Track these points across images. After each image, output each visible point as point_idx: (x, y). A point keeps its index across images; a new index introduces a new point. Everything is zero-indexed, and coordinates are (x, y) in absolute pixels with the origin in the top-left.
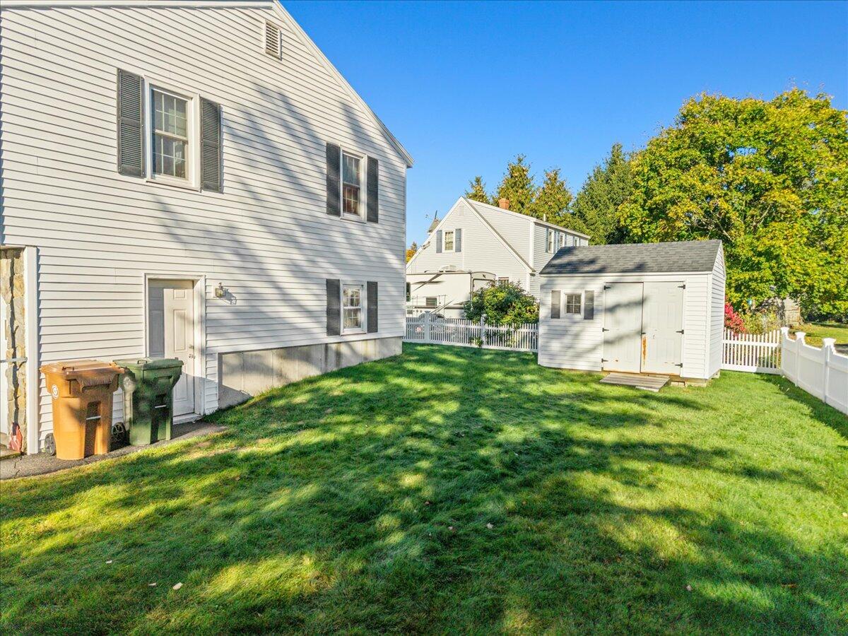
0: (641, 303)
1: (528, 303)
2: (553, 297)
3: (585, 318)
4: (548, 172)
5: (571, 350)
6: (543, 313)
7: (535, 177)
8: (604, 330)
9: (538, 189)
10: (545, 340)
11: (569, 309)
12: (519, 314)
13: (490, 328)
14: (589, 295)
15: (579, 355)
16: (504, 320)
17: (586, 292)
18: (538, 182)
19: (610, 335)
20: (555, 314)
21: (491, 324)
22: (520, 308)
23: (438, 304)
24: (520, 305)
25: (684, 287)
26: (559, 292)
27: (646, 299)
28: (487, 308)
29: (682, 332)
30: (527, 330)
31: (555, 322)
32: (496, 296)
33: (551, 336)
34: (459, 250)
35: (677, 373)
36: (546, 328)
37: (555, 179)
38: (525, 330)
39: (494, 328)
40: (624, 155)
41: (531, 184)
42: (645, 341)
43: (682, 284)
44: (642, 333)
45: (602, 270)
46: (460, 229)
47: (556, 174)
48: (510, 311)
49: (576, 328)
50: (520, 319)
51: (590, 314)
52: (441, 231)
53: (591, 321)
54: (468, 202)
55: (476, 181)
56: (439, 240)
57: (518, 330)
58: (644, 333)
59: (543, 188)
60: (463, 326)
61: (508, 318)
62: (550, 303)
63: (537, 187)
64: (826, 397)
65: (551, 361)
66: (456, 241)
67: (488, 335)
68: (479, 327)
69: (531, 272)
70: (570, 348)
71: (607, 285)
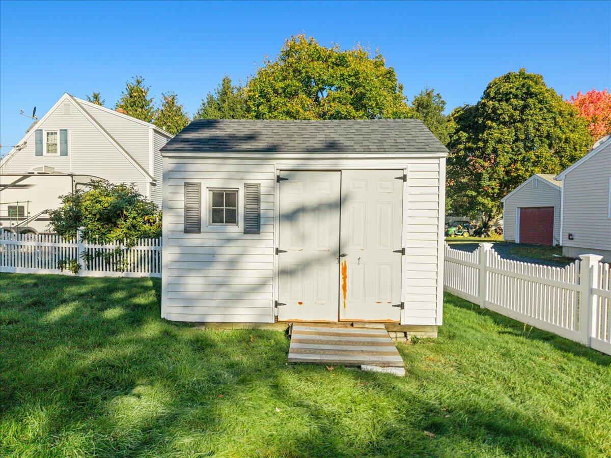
0: (339, 204)
1: (147, 211)
2: (186, 195)
3: (246, 232)
4: (166, 96)
5: (224, 289)
6: (170, 223)
7: (153, 100)
8: (278, 251)
9: (157, 111)
10: (175, 273)
11: (217, 217)
12: (134, 226)
13: (92, 246)
14: (252, 192)
15: (237, 298)
16: (113, 235)
17: (246, 185)
18: (157, 104)
19: (288, 260)
20: (192, 226)
21: (94, 241)
22: (134, 218)
23: (26, 214)
24: (134, 214)
25: (404, 178)
26: (199, 185)
27: (346, 198)
28: (86, 218)
29: (403, 251)
30: (146, 248)
31: (194, 239)
32: (100, 202)
33: (185, 265)
34: (64, 153)
35: (395, 319)
36: (177, 250)
37: (173, 103)
38: (143, 247)
39: (98, 246)
40: (233, 88)
41: (150, 106)
42: (345, 269)
43: (400, 174)
44: (340, 255)
45: (272, 149)
46: (66, 130)
47: (173, 99)
48: (120, 222)
49: (230, 251)
50: (137, 234)
51: (254, 225)
52: (41, 130)
53: (256, 236)
54: (75, 100)
55: (94, 97)
56: (39, 142)
57: (132, 249)
58: (344, 255)
59: (162, 111)
60: (50, 244)
61: (117, 232)
62: (181, 205)
63: (156, 109)
64: (590, 339)
65: (187, 311)
66: (61, 143)
67: (88, 256)
68: (74, 246)
69: (151, 181)
70: (222, 285)
71: (283, 174)
